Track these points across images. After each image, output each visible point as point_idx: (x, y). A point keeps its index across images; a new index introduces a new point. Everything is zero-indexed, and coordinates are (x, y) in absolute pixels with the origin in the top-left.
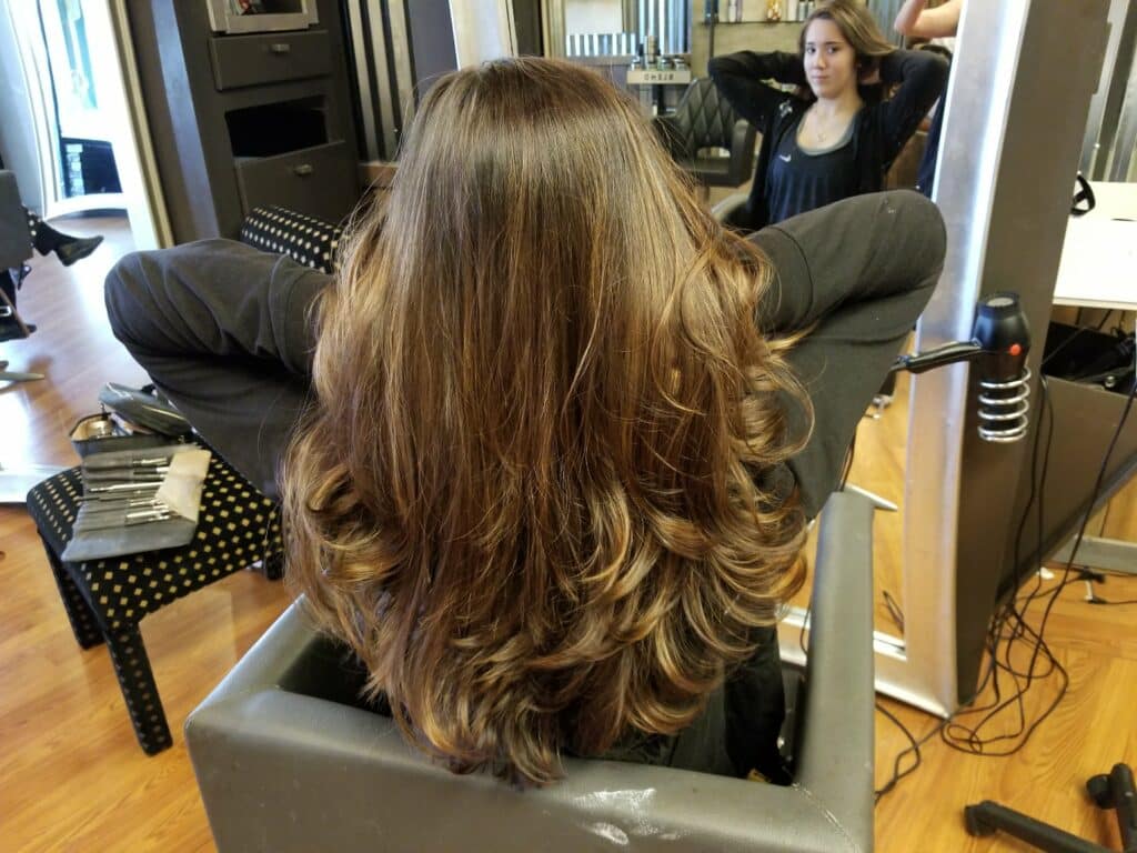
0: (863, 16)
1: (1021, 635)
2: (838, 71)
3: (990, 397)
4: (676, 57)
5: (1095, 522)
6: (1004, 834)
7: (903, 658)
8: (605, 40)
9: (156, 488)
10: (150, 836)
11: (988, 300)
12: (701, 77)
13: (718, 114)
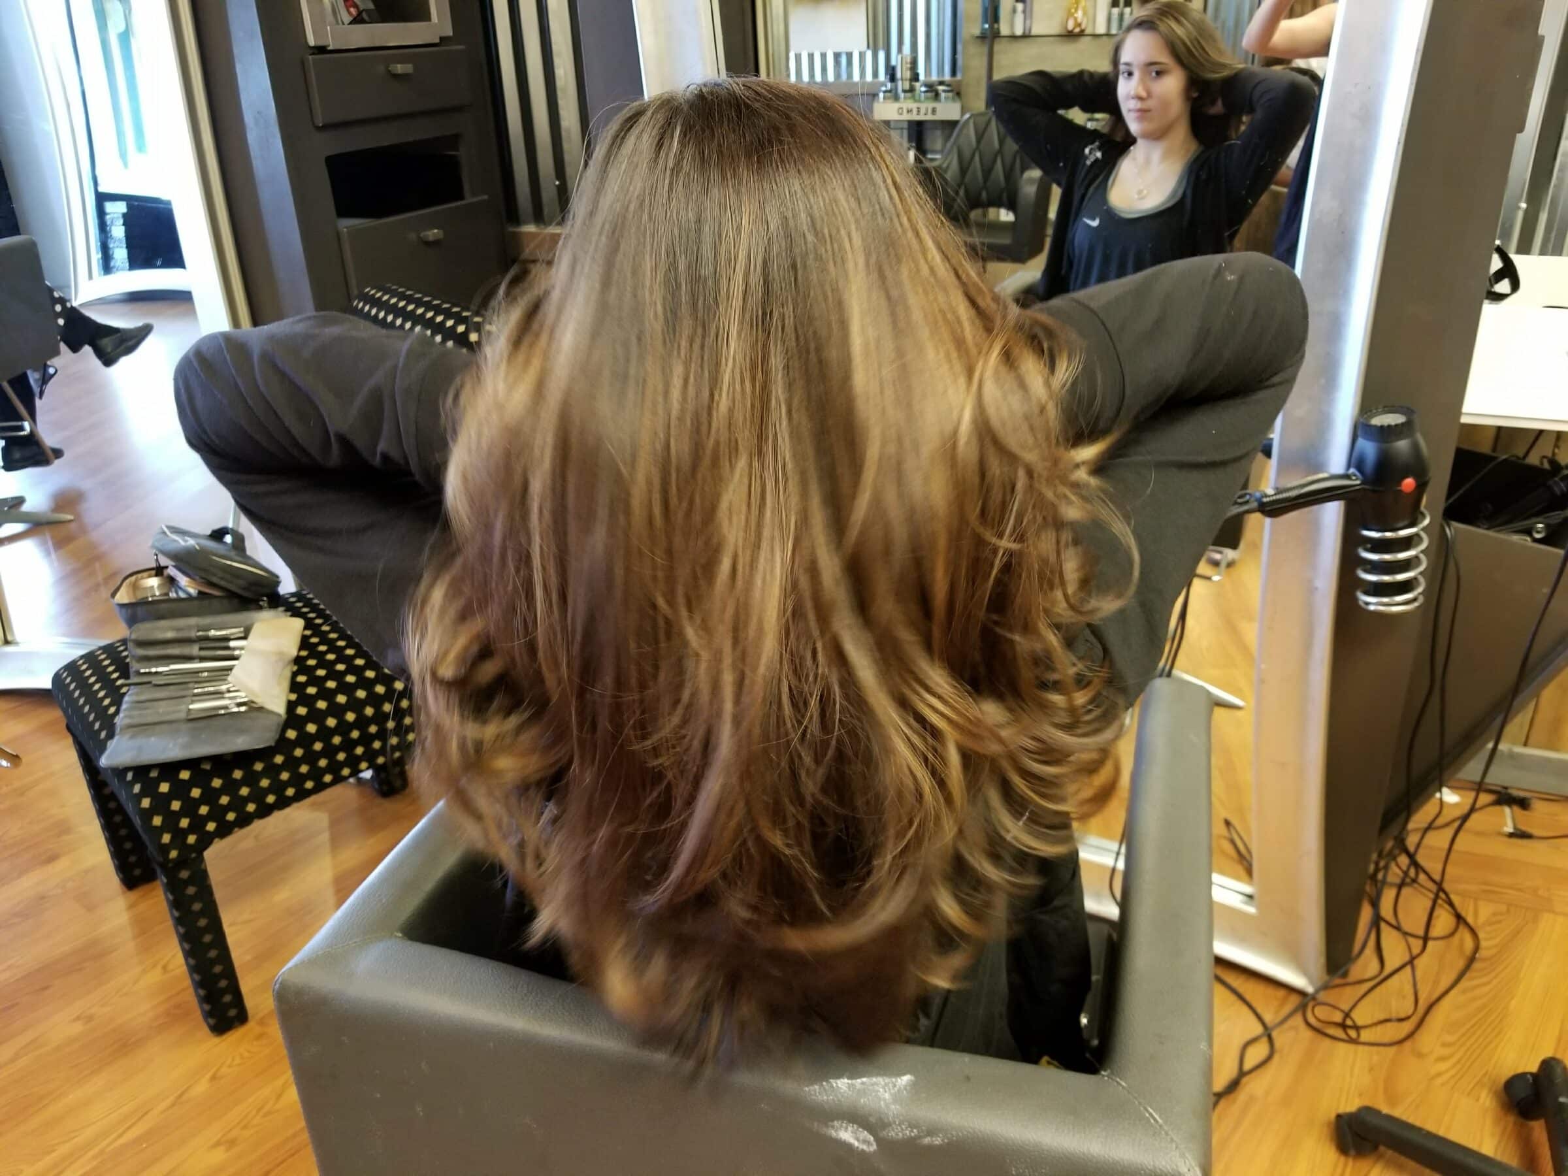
0: (1201, 29)
1: (1414, 881)
2: (1165, 105)
3: (1373, 550)
4: (941, 83)
5: (1517, 725)
6: (1390, 1153)
7: (1251, 910)
8: (844, 60)
9: (230, 669)
10: (218, 1144)
11: (1372, 417)
12: (975, 112)
13: (999, 162)
